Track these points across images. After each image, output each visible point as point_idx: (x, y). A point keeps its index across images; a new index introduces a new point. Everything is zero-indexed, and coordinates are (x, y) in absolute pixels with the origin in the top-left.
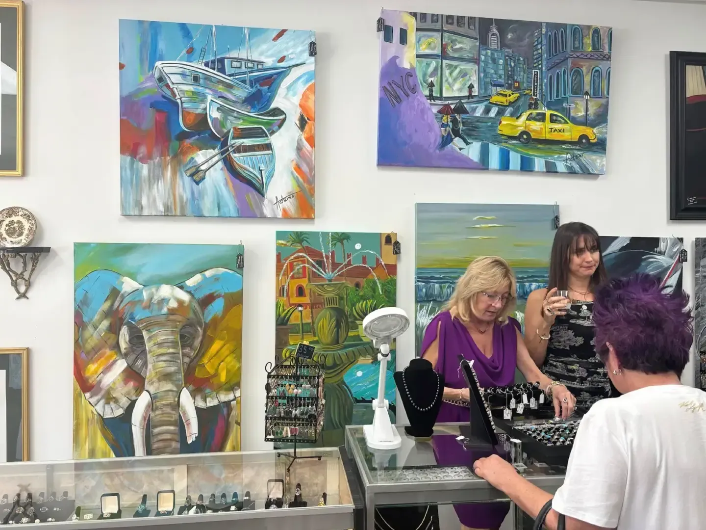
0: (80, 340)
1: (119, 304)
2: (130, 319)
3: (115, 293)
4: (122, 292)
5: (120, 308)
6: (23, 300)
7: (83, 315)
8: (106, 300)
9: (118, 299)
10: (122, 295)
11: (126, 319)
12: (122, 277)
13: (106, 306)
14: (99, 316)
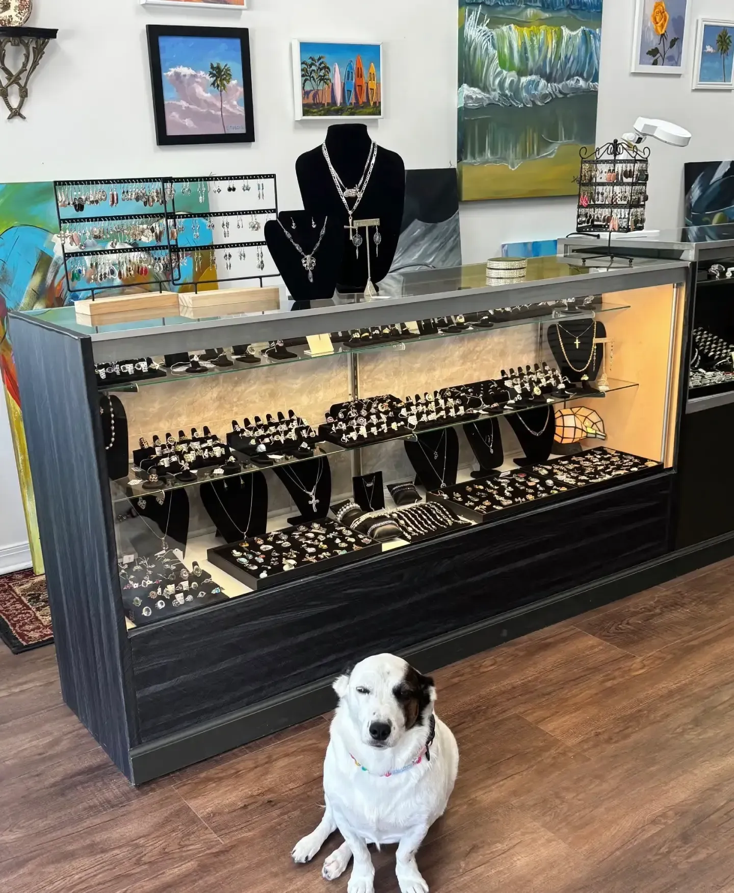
0: (7, 336)
1: (52, 277)
2: (72, 298)
3: (44, 261)
4: (54, 259)
5: (56, 283)
6: (17, 120)
7: (6, 299)
8: (34, 273)
9: (51, 269)
10: (56, 263)
11: (67, 299)
12: (51, 235)
13: (36, 281)
14: (28, 299)
